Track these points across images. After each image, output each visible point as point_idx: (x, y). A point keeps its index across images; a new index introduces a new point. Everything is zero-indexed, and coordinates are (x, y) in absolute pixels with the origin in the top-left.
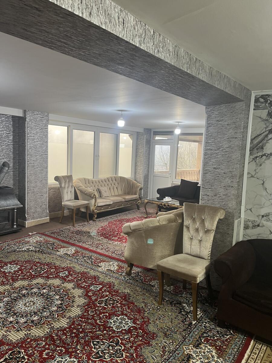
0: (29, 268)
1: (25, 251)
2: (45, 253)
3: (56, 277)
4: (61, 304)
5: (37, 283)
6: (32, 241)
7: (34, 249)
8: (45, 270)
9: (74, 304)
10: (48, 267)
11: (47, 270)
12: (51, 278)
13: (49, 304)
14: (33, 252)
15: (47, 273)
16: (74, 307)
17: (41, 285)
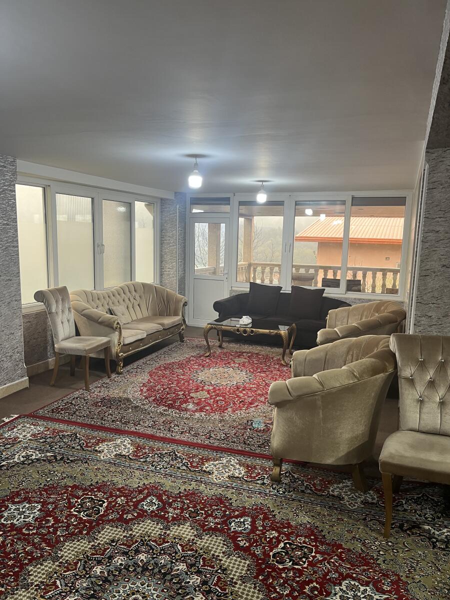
0: (64, 506)
1: (23, 463)
2: (72, 461)
3: (140, 516)
4: (204, 583)
5: (113, 541)
6: (21, 436)
7: (40, 455)
8: (104, 502)
9: (231, 576)
10: (105, 493)
11: (110, 503)
12: (131, 520)
13: (178, 590)
14: (43, 463)
15: (113, 511)
16: (236, 583)
17: (123, 544)
